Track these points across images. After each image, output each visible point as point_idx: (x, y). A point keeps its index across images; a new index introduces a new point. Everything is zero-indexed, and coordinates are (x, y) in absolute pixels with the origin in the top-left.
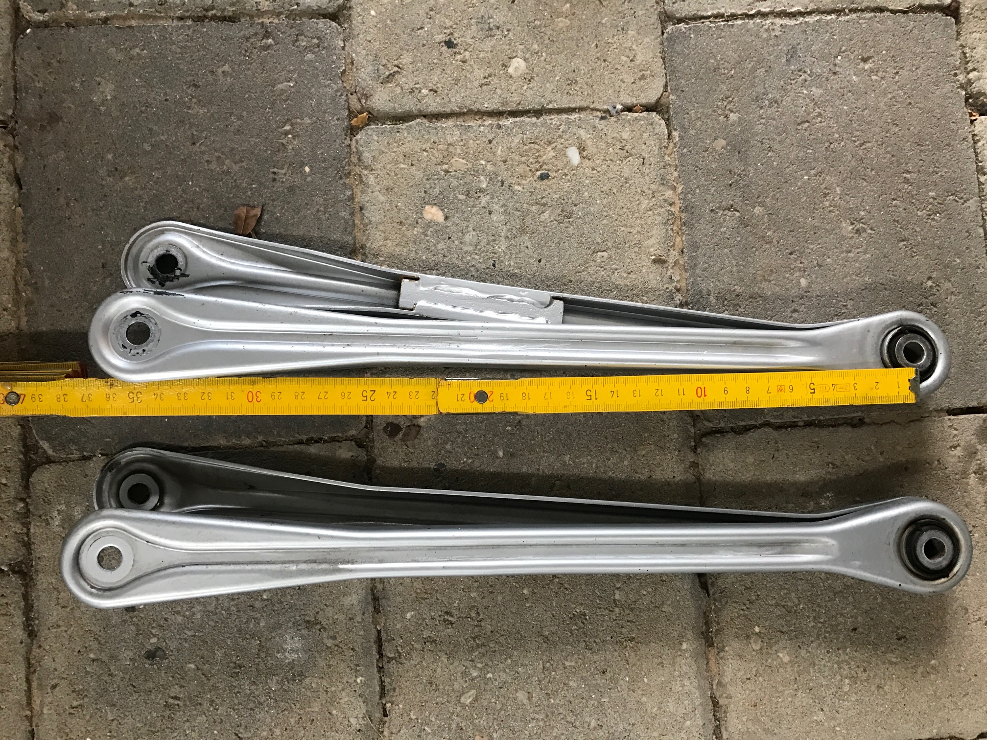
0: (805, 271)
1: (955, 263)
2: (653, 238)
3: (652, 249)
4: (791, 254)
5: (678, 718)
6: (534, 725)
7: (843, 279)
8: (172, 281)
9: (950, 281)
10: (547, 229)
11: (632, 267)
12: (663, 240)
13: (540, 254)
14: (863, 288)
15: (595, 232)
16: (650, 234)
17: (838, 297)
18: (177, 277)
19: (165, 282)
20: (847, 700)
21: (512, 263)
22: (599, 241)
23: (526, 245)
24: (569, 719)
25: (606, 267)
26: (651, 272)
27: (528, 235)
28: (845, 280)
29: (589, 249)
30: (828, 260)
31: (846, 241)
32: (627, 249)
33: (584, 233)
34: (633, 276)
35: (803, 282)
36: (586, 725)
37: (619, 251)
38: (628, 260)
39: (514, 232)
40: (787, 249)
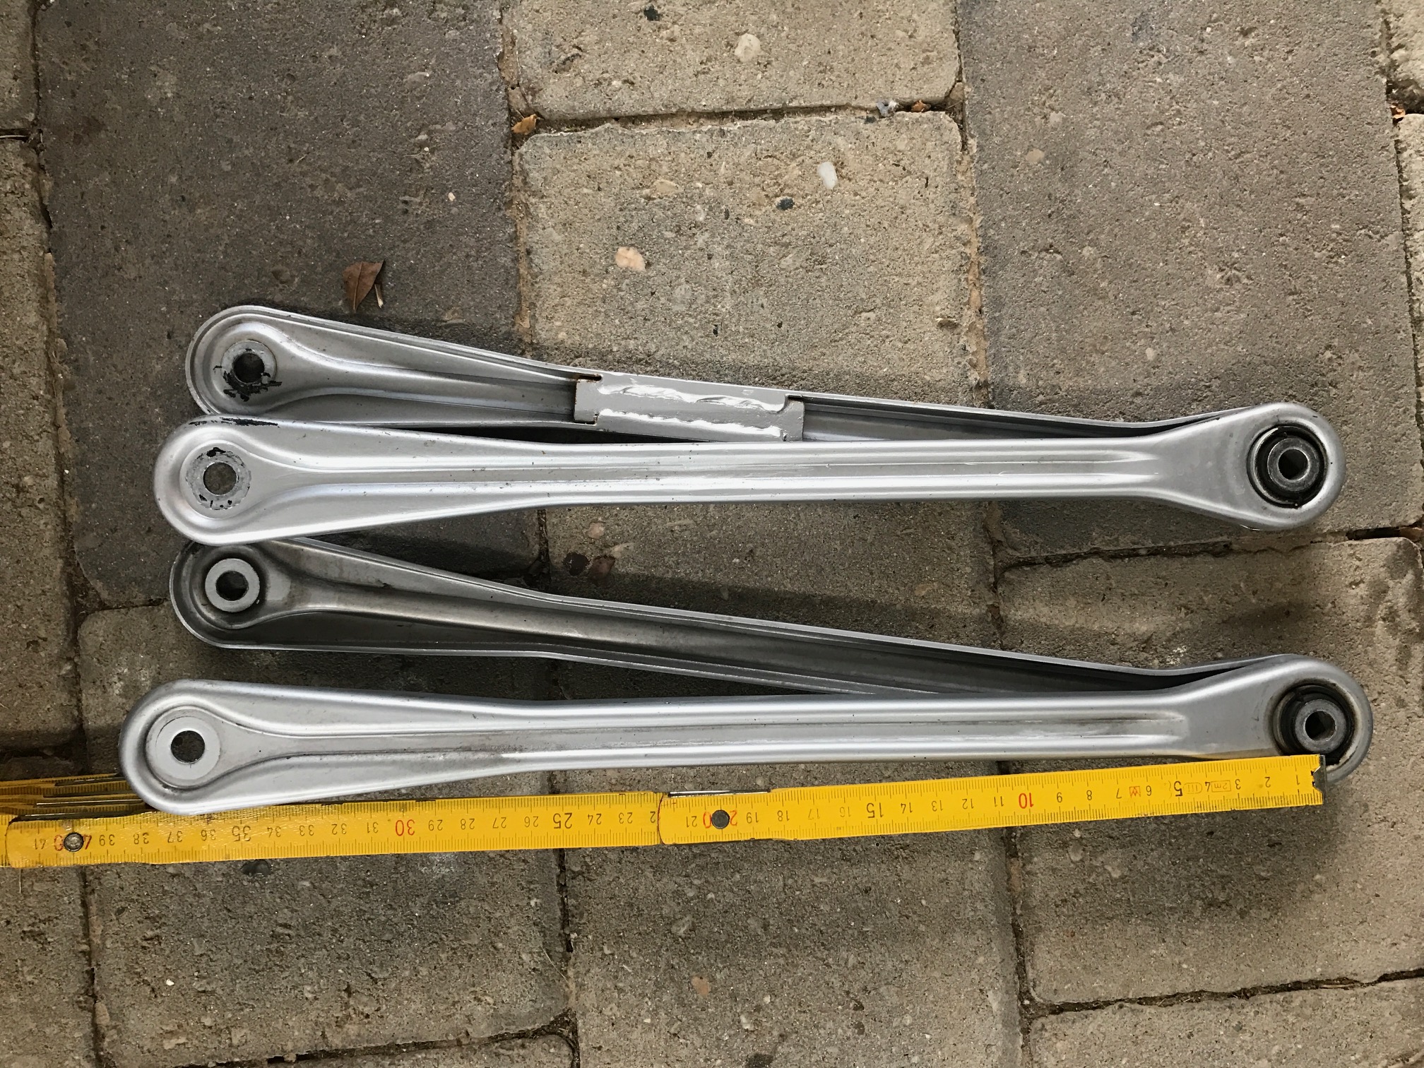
0: (1153, 338)
1: (1365, 326)
2: (940, 292)
3: (938, 308)
4: (1133, 313)
5: (968, 953)
6: (771, 962)
7: (1206, 349)
8: (258, 392)
9: (1357, 351)
10: (790, 280)
11: (910, 333)
12: (954, 295)
13: (779, 316)
14: (1234, 361)
15: (858, 284)
16: (935, 286)
17: (1198, 374)
18: (265, 387)
19: (249, 393)
20: (1198, 928)
21: (741, 329)
22: (864, 297)
23: (760, 302)
24: (819, 955)
25: (872, 333)
26: (937, 340)
27: (764, 288)
28: (1209, 351)
29: (849, 307)
30: (1186, 322)
31: (1211, 295)
32: (903, 307)
33: (842, 286)
34: (910, 346)
35: (1150, 354)
36: (842, 963)
37: (892, 311)
38: (905, 324)
39: (744, 284)
40: (1129, 307)
